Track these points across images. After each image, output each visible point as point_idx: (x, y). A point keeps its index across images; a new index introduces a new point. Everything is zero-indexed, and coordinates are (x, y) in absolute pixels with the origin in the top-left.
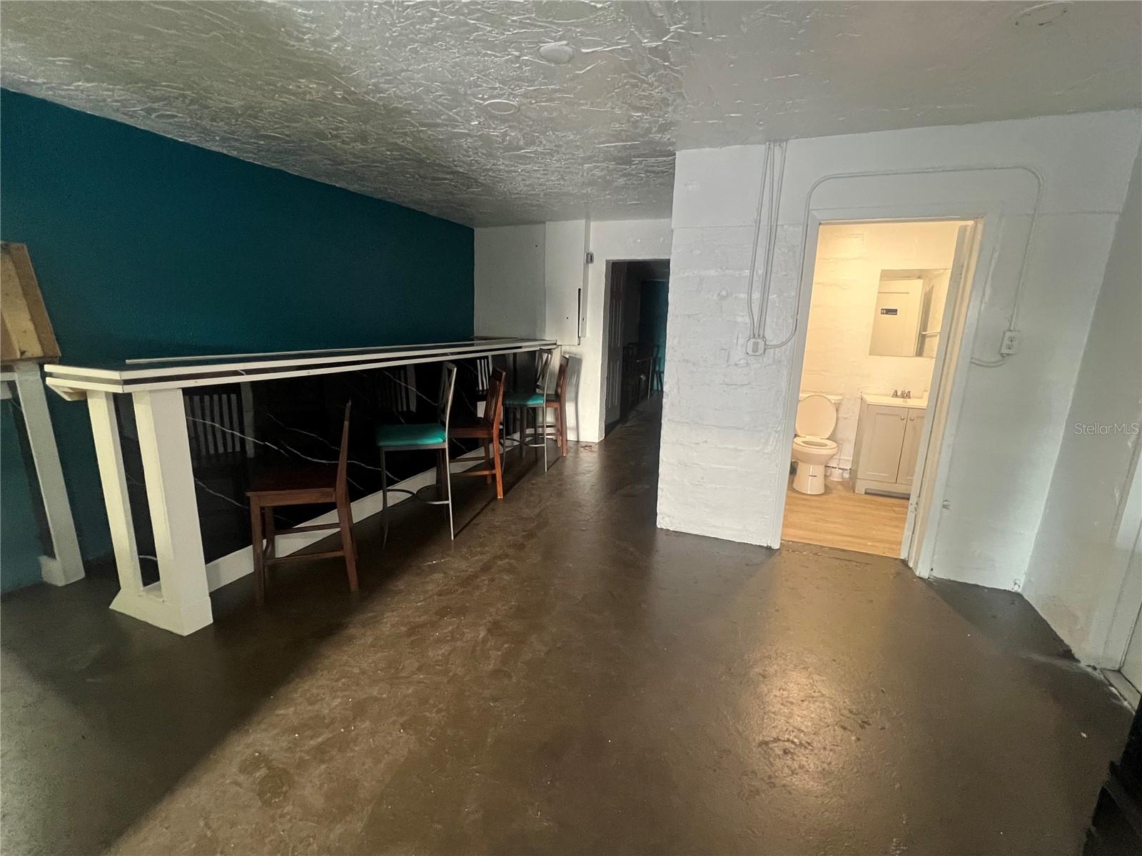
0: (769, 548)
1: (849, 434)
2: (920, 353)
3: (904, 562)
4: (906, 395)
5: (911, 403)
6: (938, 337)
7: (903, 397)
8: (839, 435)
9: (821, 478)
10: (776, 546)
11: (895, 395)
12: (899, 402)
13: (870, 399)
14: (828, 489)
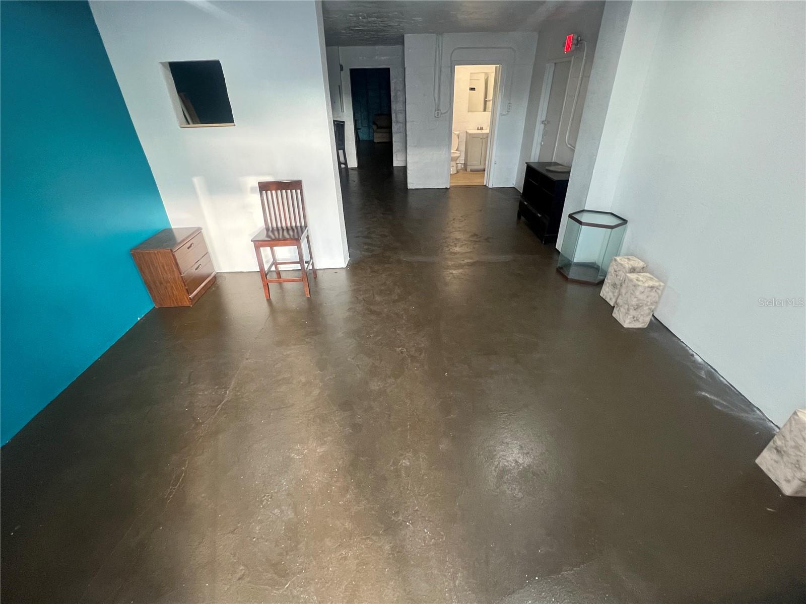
0: (446, 188)
1: (463, 148)
2: (485, 110)
3: (485, 186)
4: (482, 129)
5: (484, 132)
6: (491, 102)
7: (481, 130)
8: (460, 149)
9: (455, 167)
10: (449, 187)
11: (478, 129)
12: (479, 132)
13: (470, 132)
14: (458, 172)
